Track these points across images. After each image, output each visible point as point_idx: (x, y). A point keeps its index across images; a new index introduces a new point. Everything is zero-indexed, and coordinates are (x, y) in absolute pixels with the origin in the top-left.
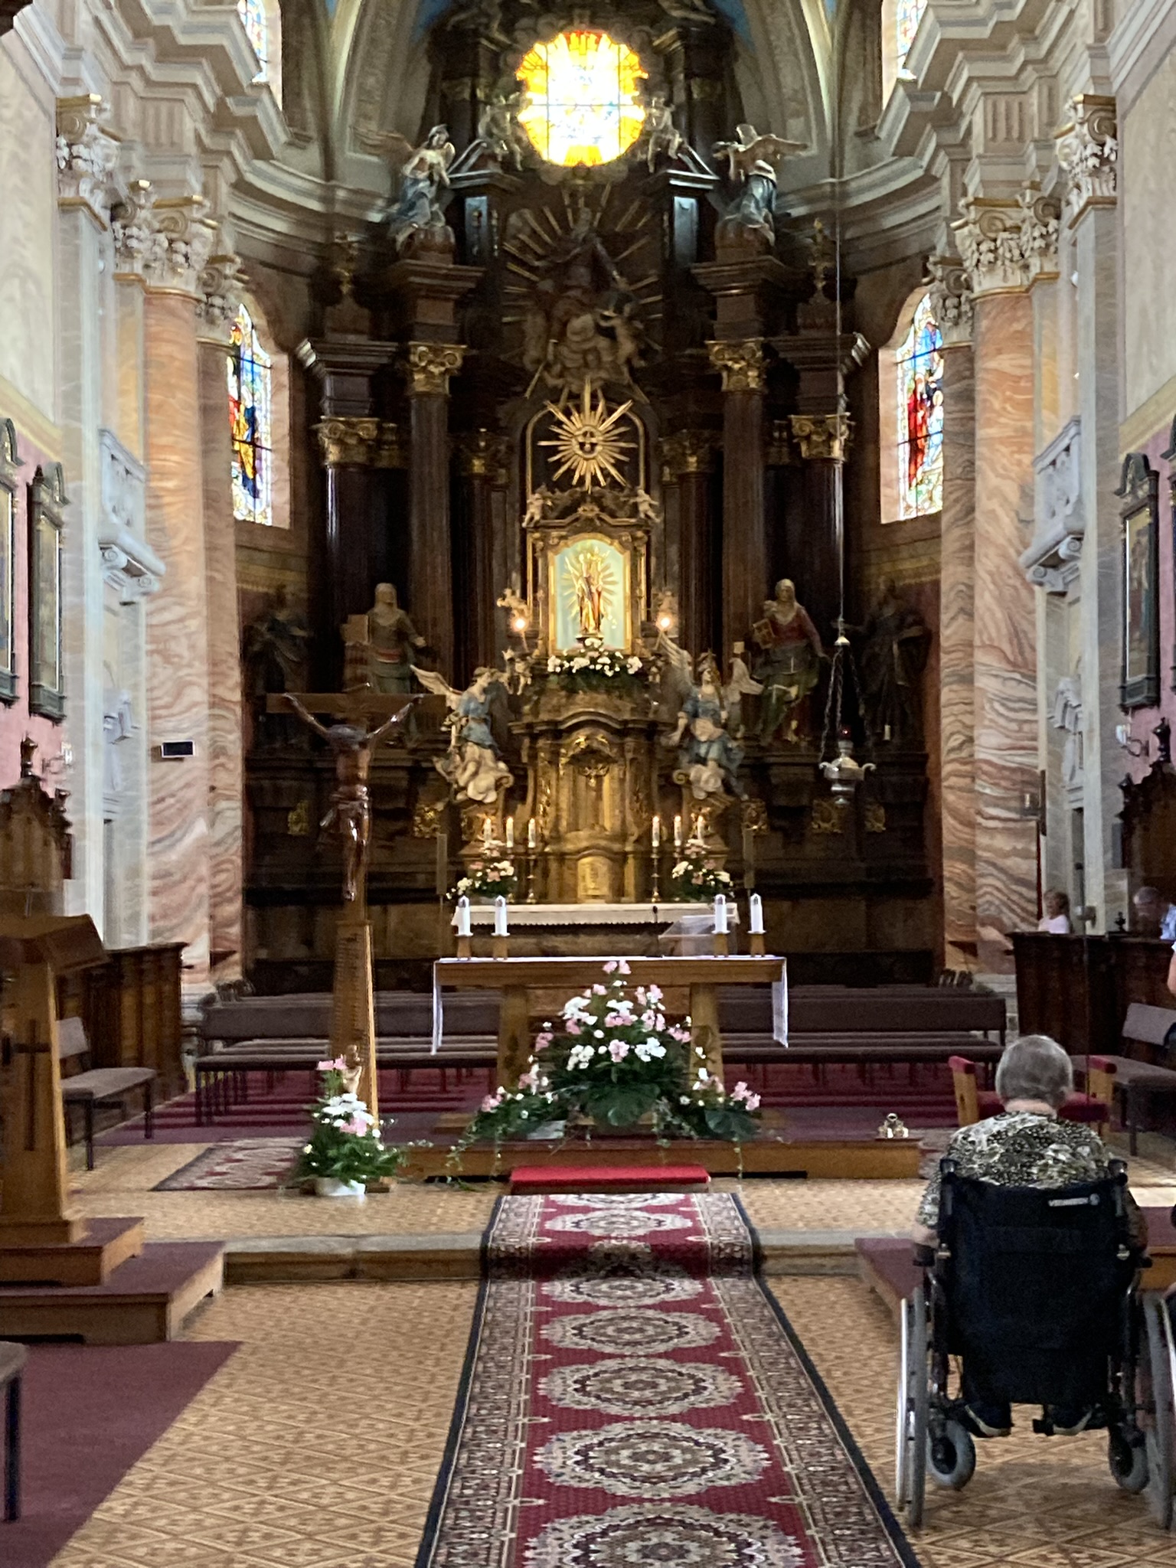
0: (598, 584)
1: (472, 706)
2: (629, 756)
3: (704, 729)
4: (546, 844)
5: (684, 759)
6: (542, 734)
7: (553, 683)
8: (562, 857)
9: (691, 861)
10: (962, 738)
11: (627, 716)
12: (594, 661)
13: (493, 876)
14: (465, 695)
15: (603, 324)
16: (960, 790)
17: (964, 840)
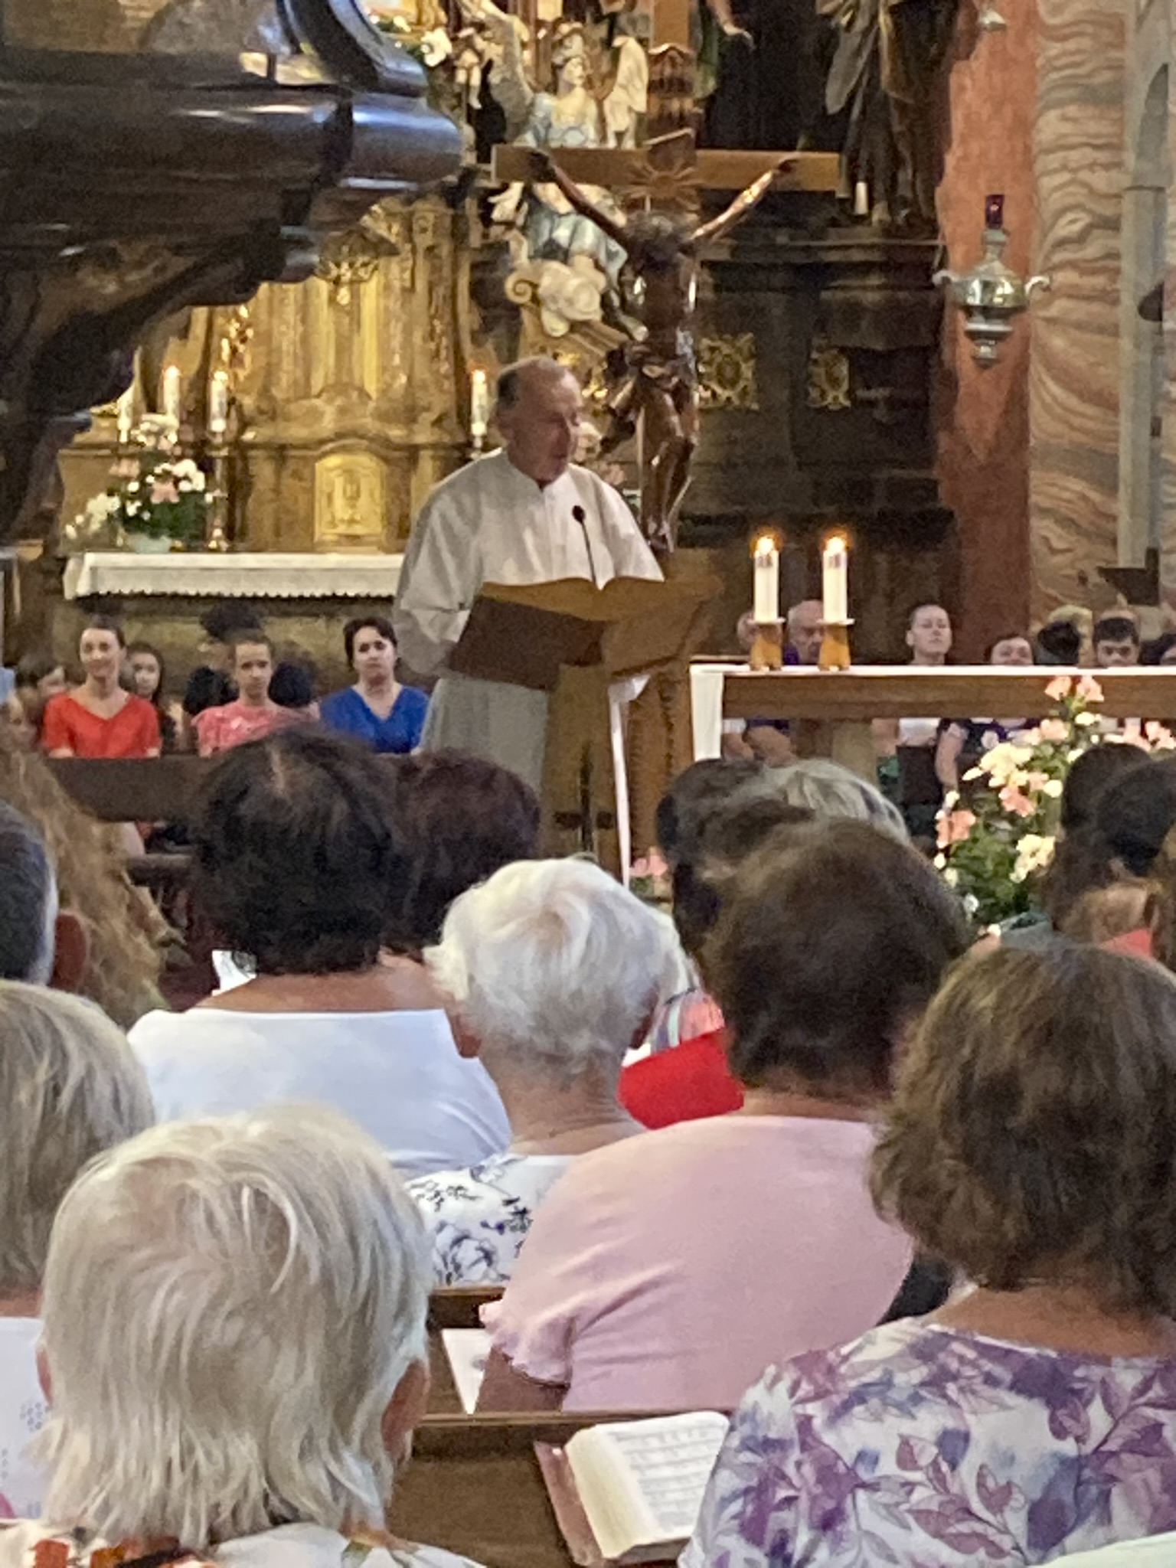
13: (162, 492)
16: (1079, 326)
17: (1085, 432)
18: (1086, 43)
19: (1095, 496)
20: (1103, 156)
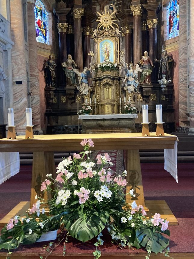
0: (108, 49)
1: (84, 75)
2: (115, 84)
3: (131, 79)
4: (98, 103)
5: (126, 85)
6: (97, 80)
7: (99, 69)
8: (101, 105)
9: (128, 105)
10: (184, 79)
11: (114, 76)
12: (107, 64)
13: (87, 109)
14: (82, 73)
15: (111, 6)
16: (183, 90)
17: (184, 100)
18: (183, 62)
19: (185, 107)
20: (185, 73)
